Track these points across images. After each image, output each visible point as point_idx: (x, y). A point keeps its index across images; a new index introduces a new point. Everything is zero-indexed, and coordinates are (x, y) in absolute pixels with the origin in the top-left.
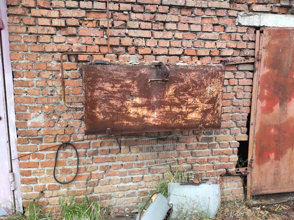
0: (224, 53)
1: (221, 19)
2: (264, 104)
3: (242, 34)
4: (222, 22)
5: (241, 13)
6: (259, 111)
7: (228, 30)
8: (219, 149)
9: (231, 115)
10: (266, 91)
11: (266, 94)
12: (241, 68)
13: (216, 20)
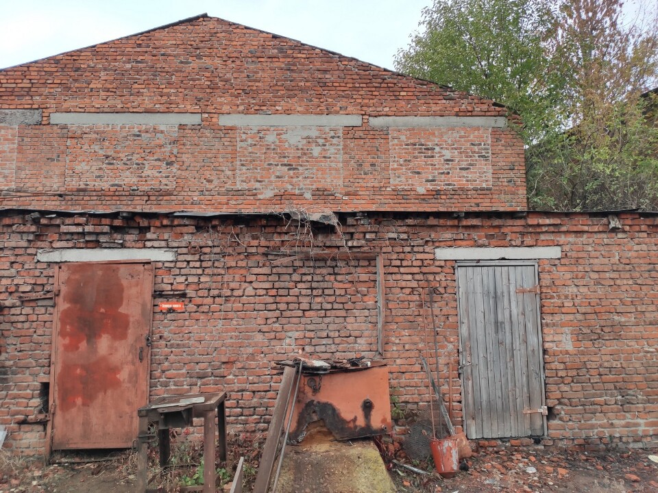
0: (21, 289)
1: (19, 257)
2: (67, 341)
3: (42, 270)
4: (19, 259)
5: (40, 251)
6: (61, 349)
7: (26, 266)
8: (15, 392)
9: (30, 353)
10: (68, 327)
11: (68, 330)
12: (40, 303)
13: (13, 259)
